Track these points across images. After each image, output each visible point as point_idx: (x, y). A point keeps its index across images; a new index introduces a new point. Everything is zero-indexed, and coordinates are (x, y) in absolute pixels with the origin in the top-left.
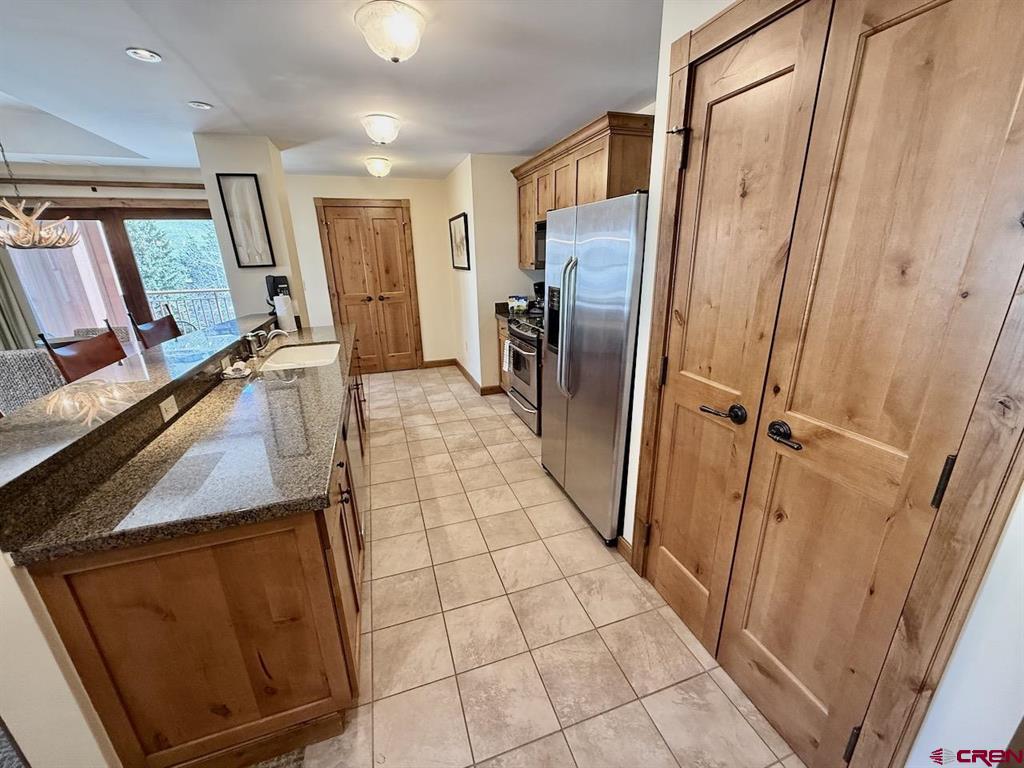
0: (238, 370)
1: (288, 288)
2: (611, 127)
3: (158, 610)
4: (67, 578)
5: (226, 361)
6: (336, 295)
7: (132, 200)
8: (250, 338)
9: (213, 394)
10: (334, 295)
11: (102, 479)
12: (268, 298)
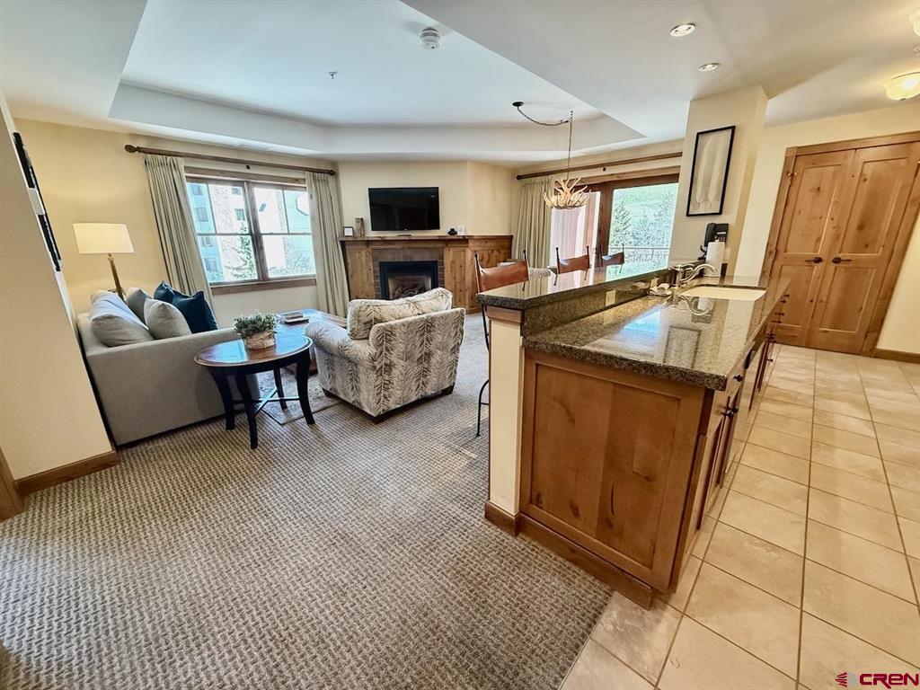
0: (663, 289)
1: (726, 236)
3: (568, 412)
4: (537, 365)
5: (654, 281)
6: (774, 252)
7: (624, 173)
8: (678, 270)
9: (639, 300)
10: (771, 253)
11: (566, 322)
12: (703, 244)
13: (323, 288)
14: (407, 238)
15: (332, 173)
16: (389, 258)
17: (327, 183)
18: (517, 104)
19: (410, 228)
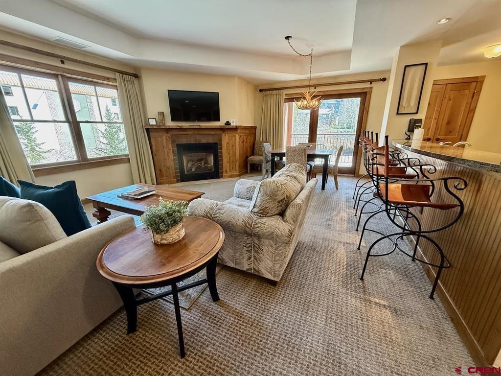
1: (420, 125)
12: (407, 131)
13: (136, 165)
14: (199, 127)
15: (136, 76)
16: (184, 141)
17: (133, 83)
18: (287, 38)
19: (199, 120)
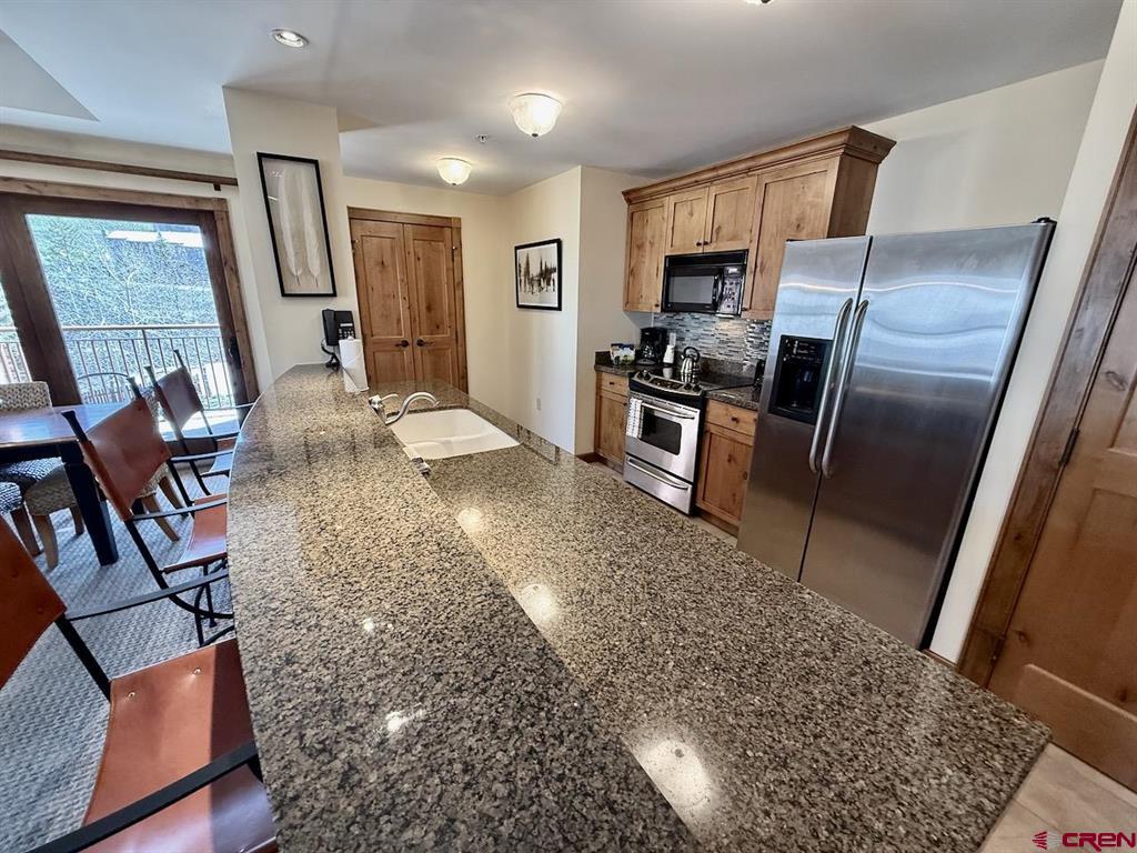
1: (353, 328)
2: (847, 146)
7: (45, 184)
12: (324, 342)
